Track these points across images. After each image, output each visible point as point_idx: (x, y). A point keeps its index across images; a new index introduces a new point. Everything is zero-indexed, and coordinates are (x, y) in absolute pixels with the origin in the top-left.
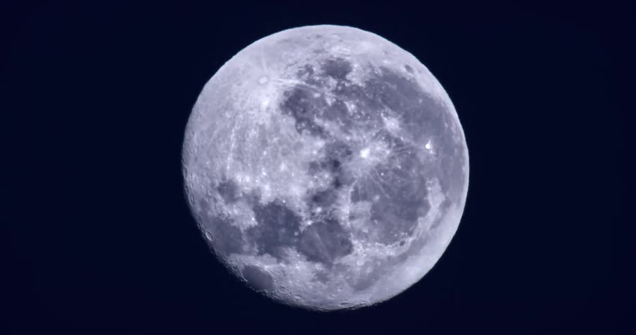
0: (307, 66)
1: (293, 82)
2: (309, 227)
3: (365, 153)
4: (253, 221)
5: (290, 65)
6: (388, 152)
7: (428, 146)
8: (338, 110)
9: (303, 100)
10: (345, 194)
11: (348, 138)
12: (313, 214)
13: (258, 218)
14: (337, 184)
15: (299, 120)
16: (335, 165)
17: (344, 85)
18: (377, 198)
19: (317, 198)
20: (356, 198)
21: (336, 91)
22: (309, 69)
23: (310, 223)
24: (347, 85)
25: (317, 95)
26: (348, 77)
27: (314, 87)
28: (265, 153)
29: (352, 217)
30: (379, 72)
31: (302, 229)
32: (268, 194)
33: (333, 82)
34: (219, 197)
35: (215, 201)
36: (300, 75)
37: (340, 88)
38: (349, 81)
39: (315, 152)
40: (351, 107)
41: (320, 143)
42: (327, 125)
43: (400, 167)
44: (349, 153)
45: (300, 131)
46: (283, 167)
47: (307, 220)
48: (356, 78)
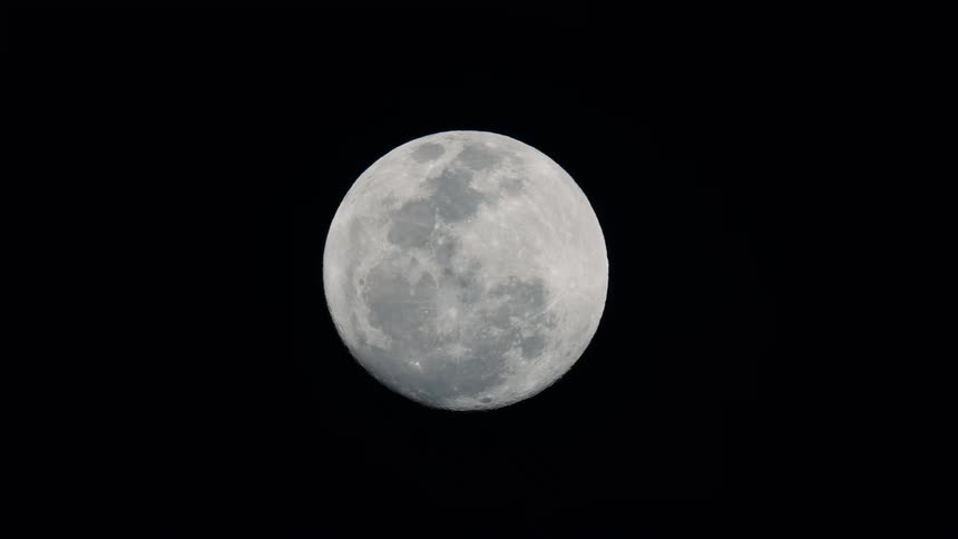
0: (555, 326)
1: (551, 306)
2: (434, 223)
3: (453, 312)
4: (474, 186)
5: (566, 314)
6: (439, 331)
7: (418, 364)
8: (501, 319)
9: (532, 300)
10: (436, 271)
11: (475, 310)
12: (441, 235)
13: (473, 191)
14: (448, 272)
15: (520, 284)
16: (464, 283)
17: (516, 340)
18: (412, 293)
19: (450, 248)
20: (426, 277)
21: (519, 330)
22: (551, 325)
23: (437, 227)
24: (515, 343)
25: (527, 315)
26: (520, 350)
27: (535, 317)
28: (518, 238)
29: (414, 260)
30: (502, 376)
31: (437, 216)
32: (486, 214)
33: (526, 334)
34: (514, 176)
35: (513, 171)
36: (553, 316)
37: (518, 335)
38: (516, 347)
39: (486, 276)
40: (496, 332)
41: (489, 285)
42: (498, 302)
43: (421, 329)
44: (464, 301)
45: (511, 278)
46: (495, 243)
47: (441, 227)
48: (514, 354)
